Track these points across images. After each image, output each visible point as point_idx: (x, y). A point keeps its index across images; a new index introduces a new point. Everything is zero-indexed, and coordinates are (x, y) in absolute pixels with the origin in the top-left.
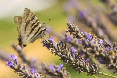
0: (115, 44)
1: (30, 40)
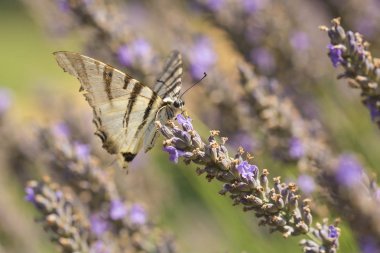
1: (136, 135)
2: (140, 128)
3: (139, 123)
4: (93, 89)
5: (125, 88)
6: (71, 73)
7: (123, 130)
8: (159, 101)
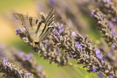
0: (87, 37)
1: (39, 37)
2: (41, 35)
3: (41, 34)
4: (26, 24)
5: (36, 23)
6: (19, 20)
7: (35, 35)
8: (47, 27)
